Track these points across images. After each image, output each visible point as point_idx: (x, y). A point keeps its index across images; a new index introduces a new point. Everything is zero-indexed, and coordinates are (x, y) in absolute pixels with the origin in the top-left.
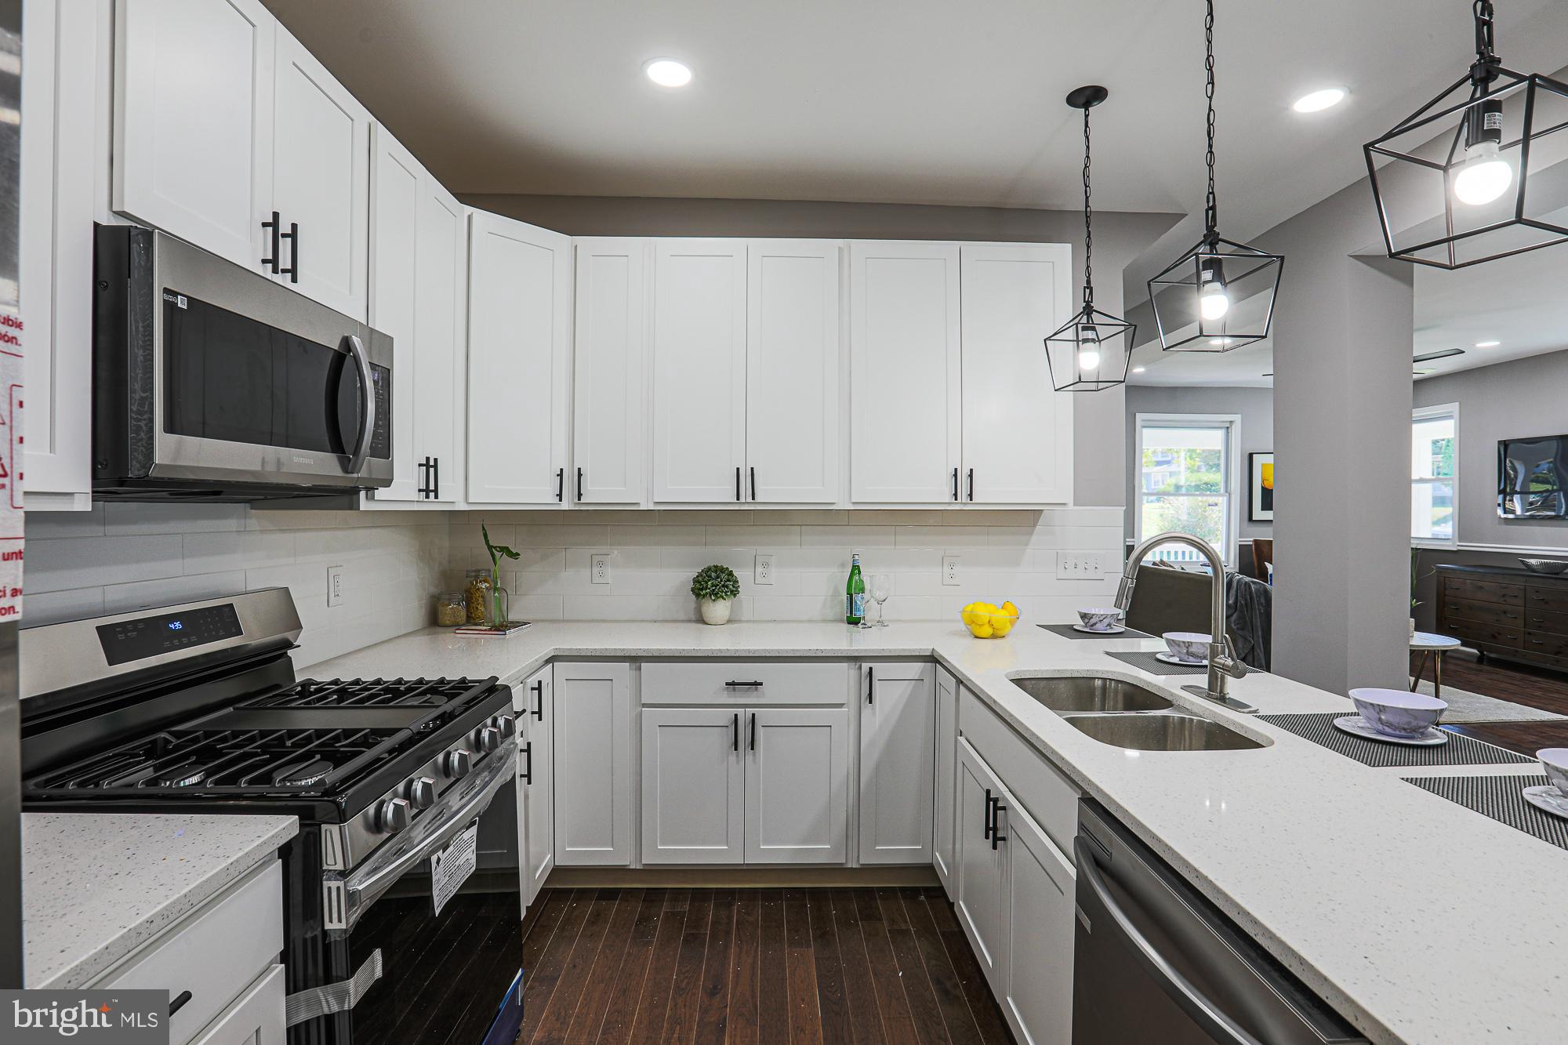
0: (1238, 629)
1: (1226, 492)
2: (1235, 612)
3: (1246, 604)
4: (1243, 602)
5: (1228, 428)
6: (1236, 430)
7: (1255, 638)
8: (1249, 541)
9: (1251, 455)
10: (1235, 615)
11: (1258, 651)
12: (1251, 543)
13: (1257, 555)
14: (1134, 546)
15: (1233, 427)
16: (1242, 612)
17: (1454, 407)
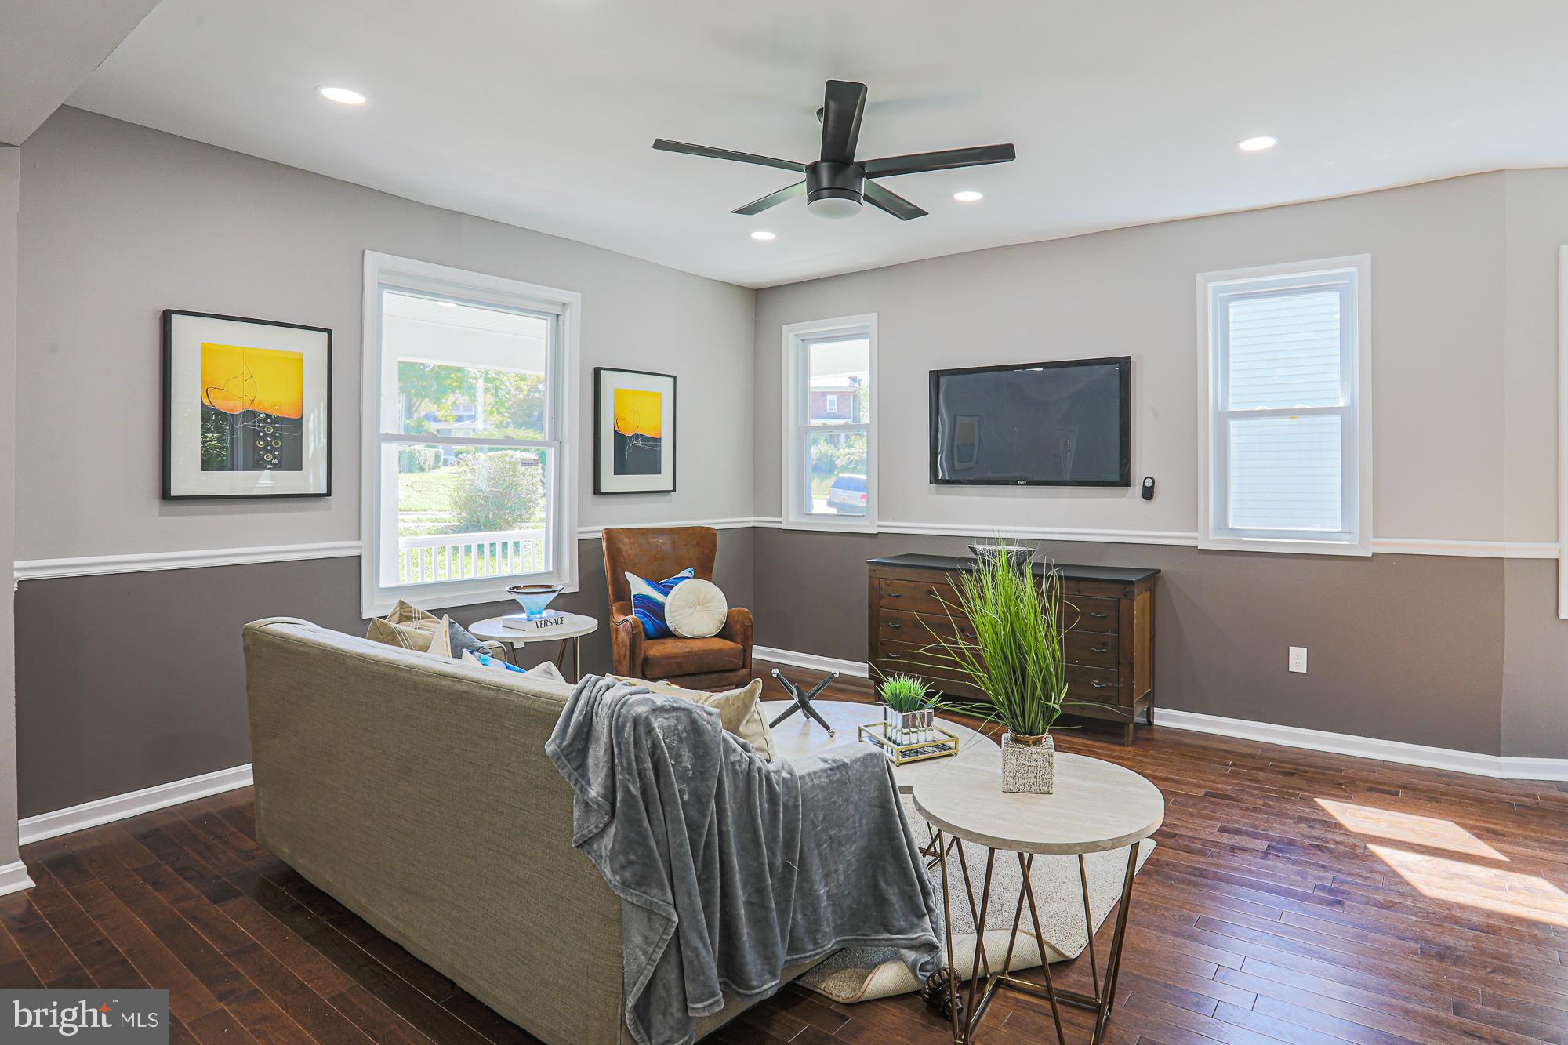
0: (625, 884)
1: (555, 439)
2: (607, 825)
3: (644, 791)
4: (635, 790)
5: (558, 315)
6: (572, 321)
7: (683, 899)
8: (596, 531)
9: (597, 371)
10: (612, 830)
11: (696, 942)
12: (599, 535)
13: (612, 558)
14: (359, 557)
15: (568, 314)
16: (632, 822)
17: (870, 320)
